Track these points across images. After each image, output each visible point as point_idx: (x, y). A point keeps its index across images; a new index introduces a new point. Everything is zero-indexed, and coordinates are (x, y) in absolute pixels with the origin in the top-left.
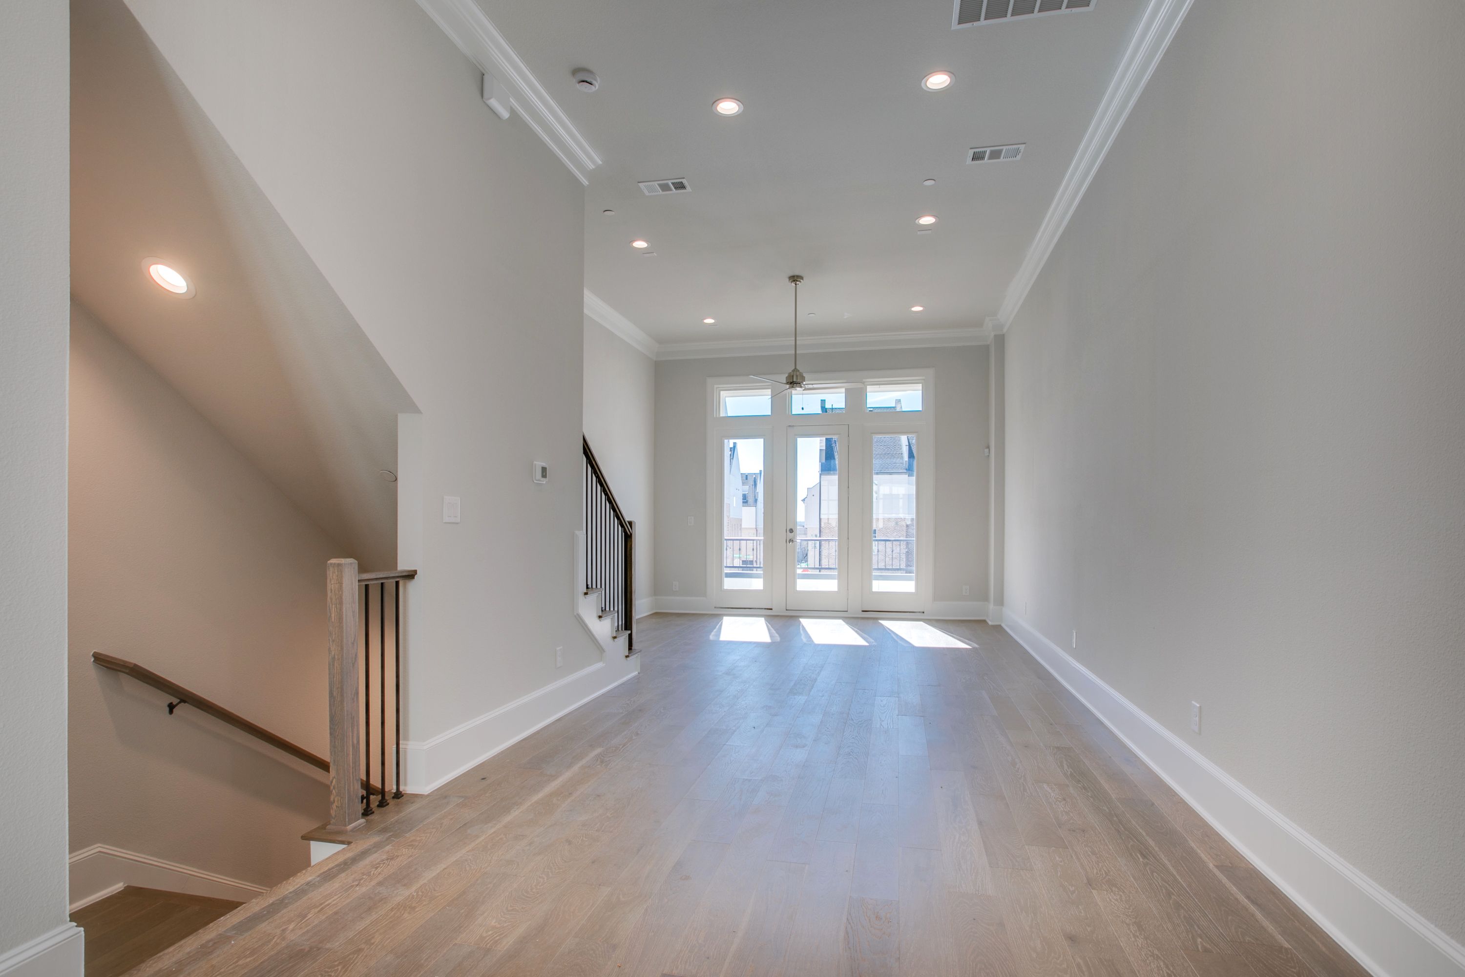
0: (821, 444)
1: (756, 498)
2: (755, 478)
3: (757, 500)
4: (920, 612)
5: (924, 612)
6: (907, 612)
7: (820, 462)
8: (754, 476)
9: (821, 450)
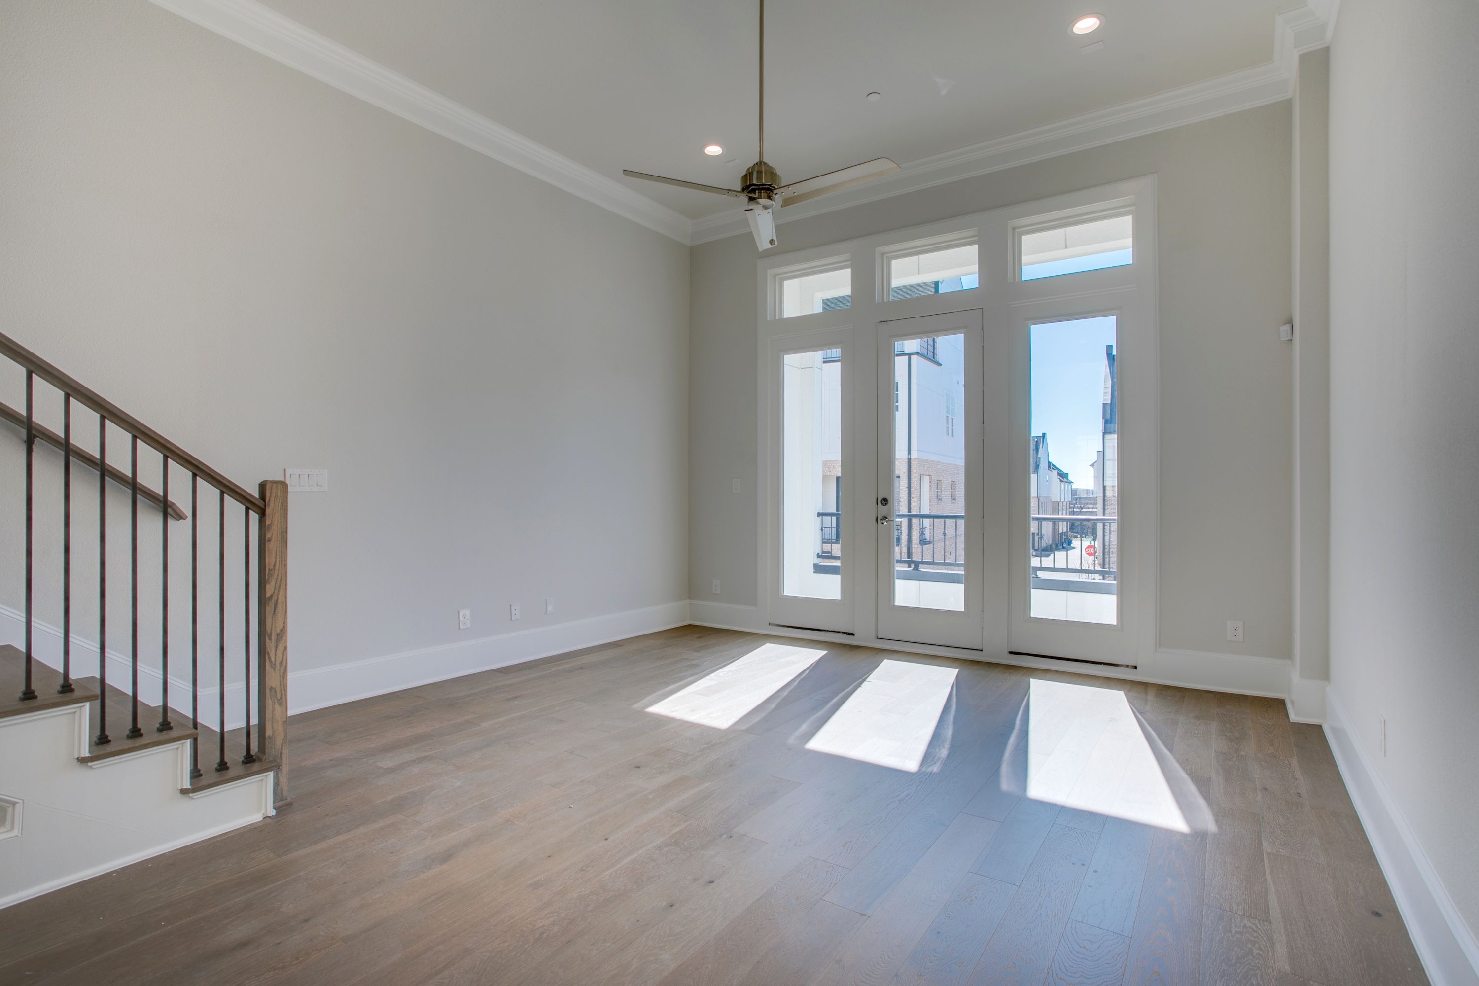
0: (1106, 398)
1: (1038, 464)
2: (1037, 442)
3: (1039, 466)
4: (1127, 666)
5: (1136, 667)
6: (1100, 663)
7: (1103, 418)
8: (1036, 440)
9: (1104, 405)
